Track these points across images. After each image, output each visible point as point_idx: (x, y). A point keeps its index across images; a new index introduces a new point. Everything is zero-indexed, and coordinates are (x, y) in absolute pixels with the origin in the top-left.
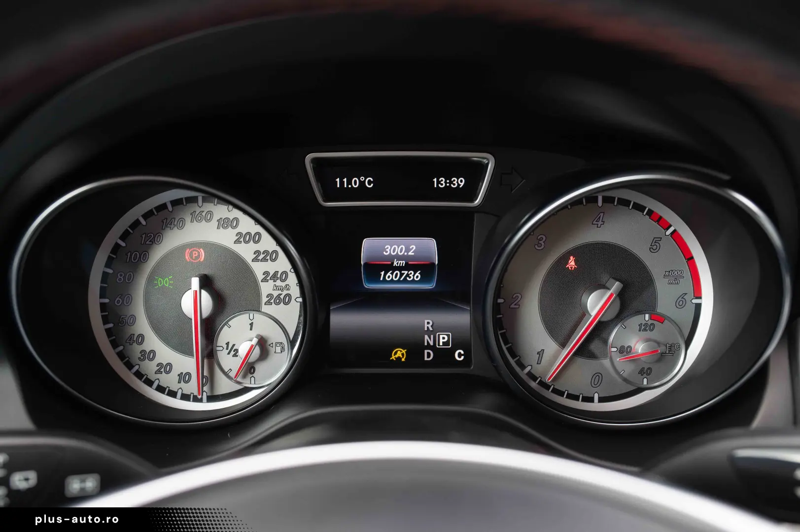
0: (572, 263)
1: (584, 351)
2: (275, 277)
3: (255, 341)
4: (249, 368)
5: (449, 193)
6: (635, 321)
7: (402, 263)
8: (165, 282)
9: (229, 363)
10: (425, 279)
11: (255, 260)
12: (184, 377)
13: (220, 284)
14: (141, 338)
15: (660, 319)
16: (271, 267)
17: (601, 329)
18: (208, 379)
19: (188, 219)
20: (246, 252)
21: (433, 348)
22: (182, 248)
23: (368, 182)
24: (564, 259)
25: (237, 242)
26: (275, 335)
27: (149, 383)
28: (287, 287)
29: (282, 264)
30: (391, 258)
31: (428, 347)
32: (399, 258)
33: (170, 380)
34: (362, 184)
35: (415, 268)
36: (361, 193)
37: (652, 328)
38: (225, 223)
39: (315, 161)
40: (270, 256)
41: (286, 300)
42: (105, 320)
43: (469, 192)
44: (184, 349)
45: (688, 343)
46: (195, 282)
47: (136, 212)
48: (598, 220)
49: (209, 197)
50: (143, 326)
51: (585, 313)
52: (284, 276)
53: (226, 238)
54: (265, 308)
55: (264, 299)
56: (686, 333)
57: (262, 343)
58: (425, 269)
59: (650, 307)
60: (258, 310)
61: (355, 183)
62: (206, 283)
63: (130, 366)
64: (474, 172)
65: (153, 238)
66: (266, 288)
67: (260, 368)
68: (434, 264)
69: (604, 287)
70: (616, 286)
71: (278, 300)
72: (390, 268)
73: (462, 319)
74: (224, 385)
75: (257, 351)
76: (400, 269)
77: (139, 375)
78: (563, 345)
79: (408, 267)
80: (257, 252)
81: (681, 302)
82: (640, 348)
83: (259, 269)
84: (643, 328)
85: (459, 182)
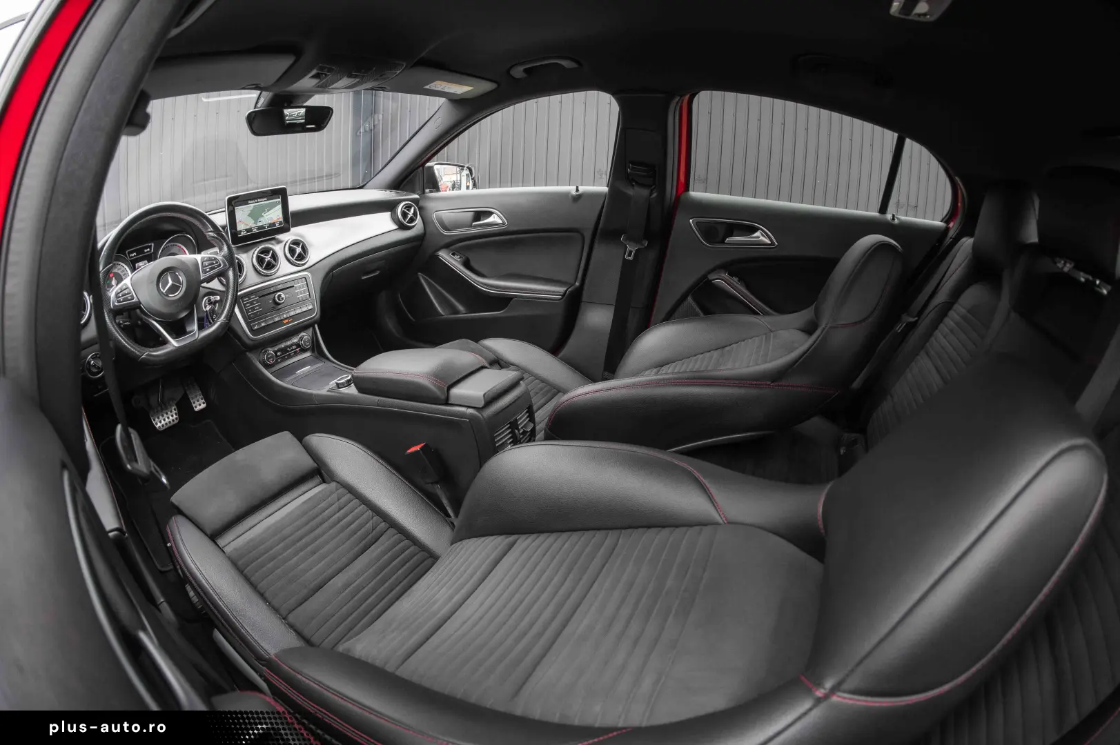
36: (135, 256)
64: (150, 247)
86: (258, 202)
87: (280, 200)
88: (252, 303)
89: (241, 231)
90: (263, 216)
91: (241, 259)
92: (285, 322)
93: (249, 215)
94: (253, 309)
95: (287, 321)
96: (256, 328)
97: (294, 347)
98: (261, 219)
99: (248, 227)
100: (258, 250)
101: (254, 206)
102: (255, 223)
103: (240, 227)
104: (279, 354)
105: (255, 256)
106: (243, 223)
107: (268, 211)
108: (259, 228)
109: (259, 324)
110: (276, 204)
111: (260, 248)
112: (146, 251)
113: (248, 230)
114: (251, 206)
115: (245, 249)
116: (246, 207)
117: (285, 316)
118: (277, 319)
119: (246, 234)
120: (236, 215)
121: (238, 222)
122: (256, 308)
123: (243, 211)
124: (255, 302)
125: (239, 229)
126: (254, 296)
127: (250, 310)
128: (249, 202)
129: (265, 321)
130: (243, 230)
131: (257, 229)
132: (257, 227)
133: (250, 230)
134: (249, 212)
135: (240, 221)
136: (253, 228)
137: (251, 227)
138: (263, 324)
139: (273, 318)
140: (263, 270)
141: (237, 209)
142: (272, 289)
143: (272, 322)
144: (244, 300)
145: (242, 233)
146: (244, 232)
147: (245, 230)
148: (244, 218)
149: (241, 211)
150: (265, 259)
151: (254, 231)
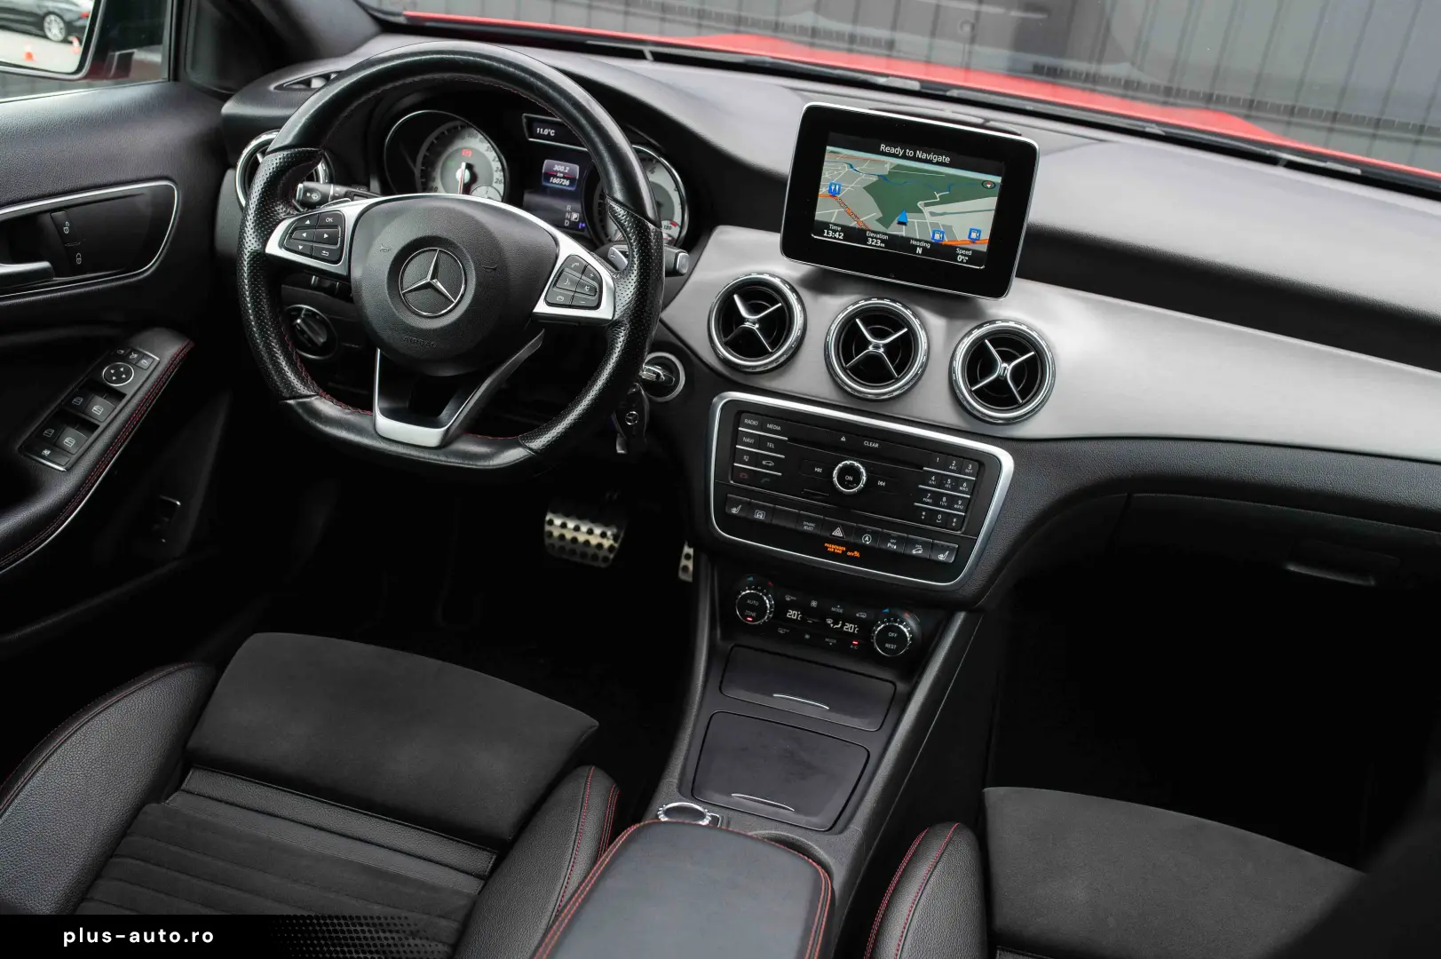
2: (495, 170)
7: (562, 175)
8: (451, 163)
10: (570, 185)
13: (477, 170)
16: (494, 165)
19: (466, 136)
20: (490, 156)
21: (570, 220)
22: (462, 149)
23: (552, 133)
29: (498, 164)
30: (557, 172)
31: (567, 219)
32: (561, 172)
34: (549, 133)
35: (567, 179)
36: (548, 137)
37: (670, 228)
39: (526, 117)
40: (494, 161)
46: (464, 165)
47: (443, 128)
54: (494, 185)
55: (495, 180)
58: (572, 180)
60: (490, 185)
61: (546, 132)
62: (469, 167)
65: (451, 142)
66: (496, 175)
68: (575, 179)
71: (500, 182)
72: (555, 176)
76: (561, 178)
79: (564, 178)
80: (494, 157)
86: (915, 159)
87: (998, 180)
88: (760, 442)
89: (826, 225)
90: (921, 211)
91: (797, 308)
92: (832, 548)
93: (870, 189)
94: (756, 460)
95: (839, 549)
96: (734, 511)
97: (849, 628)
98: (912, 219)
99: (853, 224)
100: (862, 303)
101: (898, 167)
102: (885, 221)
103: (826, 211)
104: (793, 614)
105: (841, 317)
106: (842, 203)
107: (944, 201)
108: (893, 241)
109: (752, 508)
110: (976, 191)
113: (850, 233)
114: (884, 163)
115: (819, 285)
116: (866, 160)
117: (838, 533)
118: (808, 527)
119: (838, 239)
120: (824, 171)
121: (823, 190)
122: (764, 463)
123: (851, 167)
124: (770, 445)
125: (820, 215)
126: (779, 428)
127: (746, 458)
128: (883, 147)
129: (770, 512)
130: (835, 225)
131: (883, 241)
132: (886, 237)
133: (858, 234)
134: (875, 179)
135: (833, 194)
136: (872, 235)
137: (864, 227)
138: (760, 516)
139: (800, 519)
140: (844, 370)
141: (832, 152)
142: (843, 439)
143: (791, 525)
144: (746, 421)
145: (828, 233)
146: (835, 231)
147: (839, 229)
148: (847, 188)
149: (846, 165)
150: (870, 343)
151: (871, 245)
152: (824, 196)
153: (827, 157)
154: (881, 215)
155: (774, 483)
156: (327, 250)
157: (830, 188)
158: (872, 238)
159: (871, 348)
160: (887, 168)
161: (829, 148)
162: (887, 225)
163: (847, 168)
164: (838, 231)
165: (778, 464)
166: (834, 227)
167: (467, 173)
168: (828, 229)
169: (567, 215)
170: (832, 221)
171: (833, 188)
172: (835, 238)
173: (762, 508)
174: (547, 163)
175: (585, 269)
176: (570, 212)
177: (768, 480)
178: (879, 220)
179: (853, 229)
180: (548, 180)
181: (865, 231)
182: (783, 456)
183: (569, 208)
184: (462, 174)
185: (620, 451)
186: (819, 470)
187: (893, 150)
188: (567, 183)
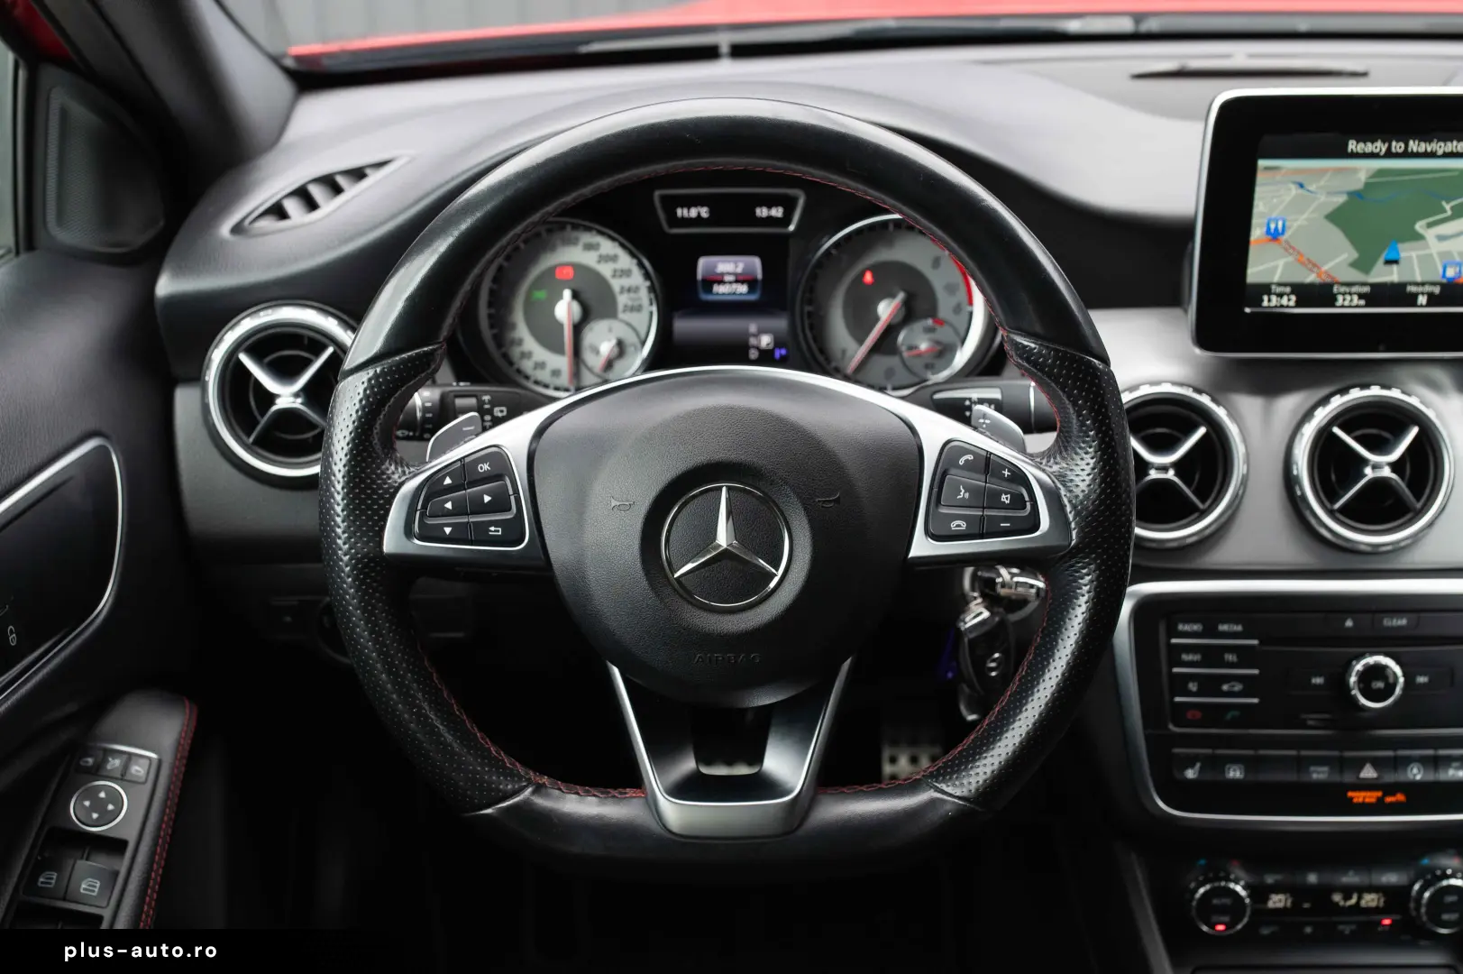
0: (868, 277)
1: (877, 348)
2: (629, 290)
3: (614, 342)
4: (609, 365)
5: (770, 221)
6: (918, 326)
7: (731, 278)
8: (540, 295)
9: (595, 361)
10: (751, 290)
11: (614, 276)
12: (556, 373)
13: (585, 296)
14: (520, 342)
15: (940, 322)
16: (626, 282)
17: (891, 331)
18: (576, 373)
20: (606, 270)
21: (758, 348)
22: (554, 268)
23: (704, 212)
24: (862, 274)
25: (599, 262)
26: (630, 338)
27: (527, 377)
28: (639, 299)
29: (637, 279)
30: (722, 274)
31: (754, 347)
32: (729, 274)
33: (544, 376)
34: (699, 213)
35: (742, 282)
36: (698, 221)
37: (934, 330)
38: (589, 247)
39: (661, 197)
40: (626, 273)
41: (638, 309)
42: (492, 326)
43: (786, 220)
44: (557, 348)
45: (963, 341)
46: (567, 294)
48: (890, 243)
49: (575, 227)
50: (522, 331)
51: (877, 319)
52: (636, 289)
53: (590, 259)
54: (621, 315)
56: (962, 332)
57: (620, 344)
58: (751, 283)
59: (932, 312)
60: (615, 317)
61: (693, 213)
62: (576, 296)
63: (511, 363)
64: (789, 206)
65: (532, 258)
66: (622, 300)
67: (618, 366)
68: (757, 280)
69: (893, 296)
70: (901, 296)
72: (721, 282)
73: (781, 323)
74: (588, 378)
75: (616, 350)
76: (730, 283)
77: (519, 371)
78: (861, 342)
79: (737, 281)
80: (615, 271)
81: (958, 309)
82: (924, 346)
83: (616, 284)
84: (930, 330)
85: (777, 212)
86: (1407, 155)
88: (1212, 656)
89: (1266, 289)
91: (1232, 429)
92: (1359, 797)
93: (1336, 217)
94: (1210, 685)
95: (1370, 797)
96: (1191, 774)
97: (1370, 900)
98: (1407, 251)
99: (1311, 278)
100: (1337, 402)
101: (1378, 173)
102: (1363, 264)
103: (1264, 266)
104: (1277, 901)
105: (1309, 430)
106: (1289, 248)
107: (1458, 213)
108: (1379, 293)
109: (1217, 763)
111: (1356, 394)
112: (762, 212)
113: (1306, 293)
114: (1357, 168)
115: (1269, 383)
116: (1324, 171)
117: (1368, 773)
118: (1319, 774)
119: (1288, 307)
120: (1256, 202)
121: (1257, 233)
122: (1225, 687)
123: (1301, 186)
124: (1230, 657)
125: (1256, 272)
126: (1239, 628)
127: (1193, 687)
128: (1352, 145)
129: (1249, 764)
130: (1280, 284)
131: (1361, 296)
132: (1366, 289)
133: (1320, 293)
134: (1342, 199)
135: (1274, 236)
136: (1343, 289)
137: (1328, 280)
138: (1235, 773)
139: (1302, 764)
140: (1331, 513)
141: (1267, 168)
142: (1349, 623)
143: (1290, 777)
144: (1181, 627)
145: (1269, 300)
146: (1280, 295)
147: (1288, 290)
148: (1297, 223)
149: (1293, 187)
150: (1365, 462)
151: (1343, 306)
152: (1257, 241)
153: (1261, 178)
154: (1355, 255)
155: (1247, 716)
156: (495, 523)
157: (1269, 229)
158: (1344, 294)
159: (1368, 471)
160: (1363, 177)
161: (1262, 163)
162: (1367, 271)
163: (1294, 190)
164: (1285, 294)
165: (1250, 686)
166: (1279, 290)
167: (576, 307)
168: (1269, 293)
169: (753, 341)
170: (1276, 279)
171: (1273, 226)
172: (1282, 306)
173: (1235, 760)
174: (703, 263)
175: (988, 464)
176: (756, 335)
177: (1236, 713)
178: (1354, 265)
179: (1311, 286)
180: (709, 290)
181: (1330, 286)
182: (1256, 672)
183: (753, 328)
184: (565, 309)
185: (971, 717)
186: (1318, 680)
187: (1369, 148)
188: (743, 289)
